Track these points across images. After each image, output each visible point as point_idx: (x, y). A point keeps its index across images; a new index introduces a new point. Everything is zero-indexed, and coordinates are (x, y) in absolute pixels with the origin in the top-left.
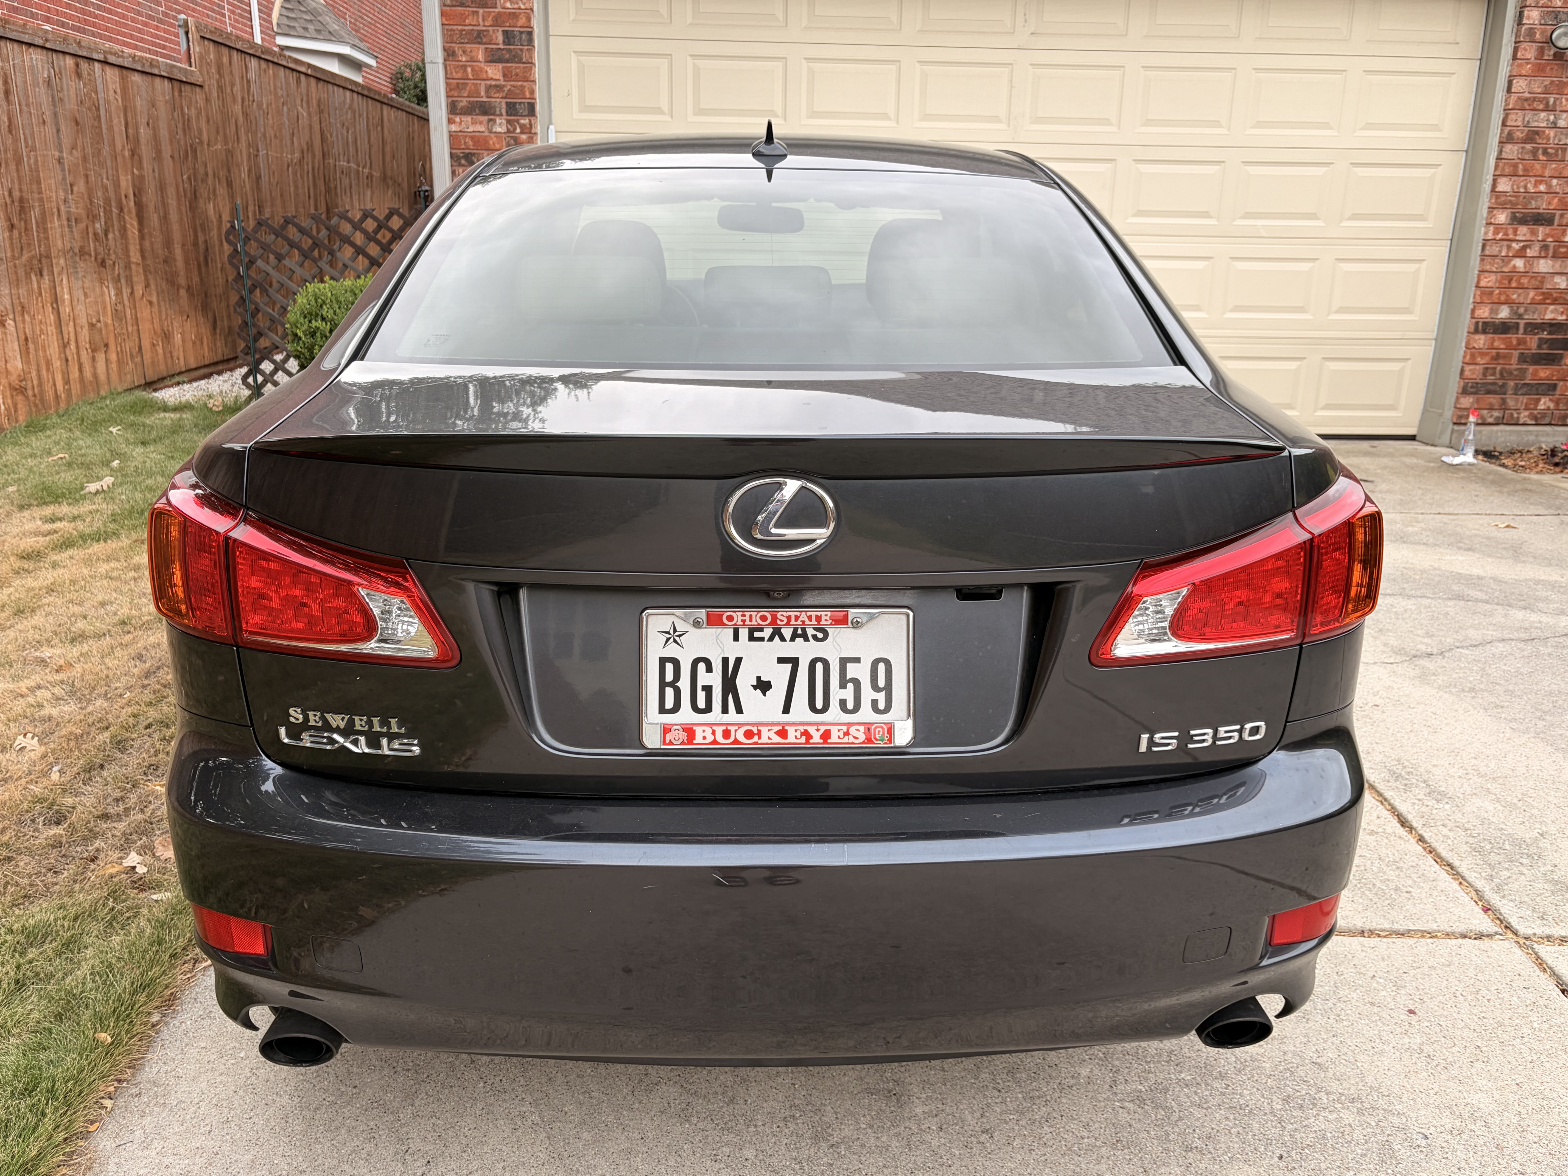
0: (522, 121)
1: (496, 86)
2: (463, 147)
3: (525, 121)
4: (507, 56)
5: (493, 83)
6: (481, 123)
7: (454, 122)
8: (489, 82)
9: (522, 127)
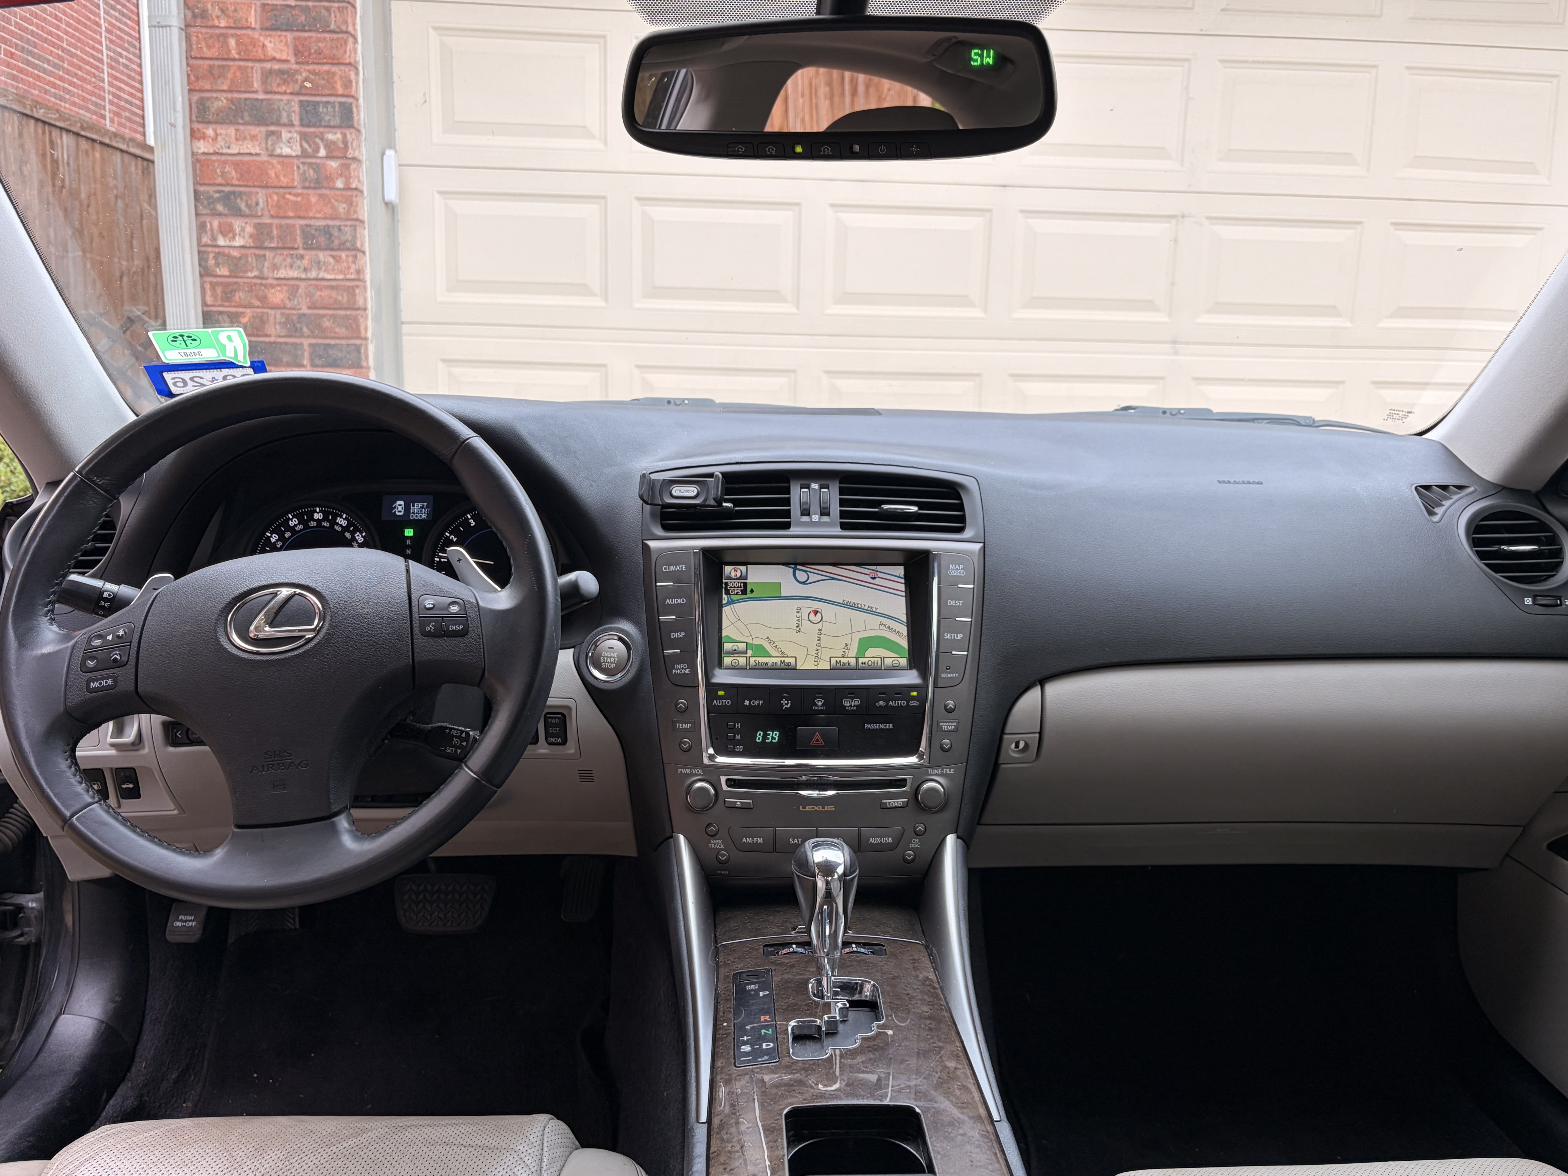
0: (330, 137)
1: (281, 72)
2: (219, 180)
3: (334, 136)
4: (302, 19)
5: (276, 66)
6: (253, 138)
7: (204, 137)
8: (268, 65)
9: (329, 145)
